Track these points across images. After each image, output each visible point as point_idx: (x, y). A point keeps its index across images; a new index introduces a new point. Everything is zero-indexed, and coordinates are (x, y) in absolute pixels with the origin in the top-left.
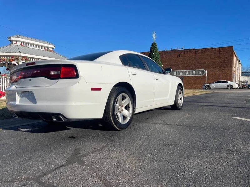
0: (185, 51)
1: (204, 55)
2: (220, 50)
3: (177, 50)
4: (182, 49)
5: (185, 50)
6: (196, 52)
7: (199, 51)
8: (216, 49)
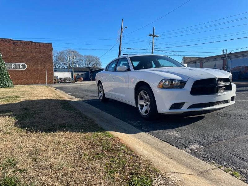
1: (24, 48)
7: (17, 42)
8: (37, 44)
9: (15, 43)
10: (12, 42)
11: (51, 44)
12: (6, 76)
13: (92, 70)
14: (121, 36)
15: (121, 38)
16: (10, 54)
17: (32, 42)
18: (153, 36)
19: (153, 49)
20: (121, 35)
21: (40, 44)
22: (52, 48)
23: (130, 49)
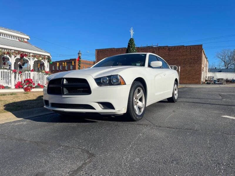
1: (177, 52)
2: (190, 48)
3: (152, 47)
5: (159, 47)
7: (172, 48)
10: (168, 48)
17: (183, 46)
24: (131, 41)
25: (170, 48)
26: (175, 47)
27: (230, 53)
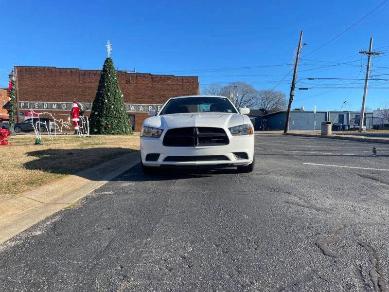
0: (138, 75)
1: (164, 85)
2: (183, 80)
3: (126, 73)
4: (133, 72)
5: (137, 73)
6: (152, 78)
7: (157, 77)
8: (179, 78)
9: (153, 78)
10: (150, 77)
11: (196, 78)
12: (124, 121)
13: (266, 113)
14: (297, 59)
15: (296, 63)
16: (147, 93)
17: (173, 76)
18: (370, 54)
19: (367, 77)
20: (297, 57)
21: (184, 78)
22: (198, 83)
23: (313, 79)
24: (108, 61)
25: (154, 76)
26: (161, 77)
27: (219, 90)
